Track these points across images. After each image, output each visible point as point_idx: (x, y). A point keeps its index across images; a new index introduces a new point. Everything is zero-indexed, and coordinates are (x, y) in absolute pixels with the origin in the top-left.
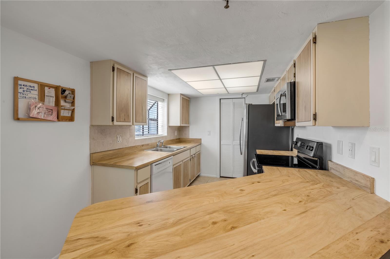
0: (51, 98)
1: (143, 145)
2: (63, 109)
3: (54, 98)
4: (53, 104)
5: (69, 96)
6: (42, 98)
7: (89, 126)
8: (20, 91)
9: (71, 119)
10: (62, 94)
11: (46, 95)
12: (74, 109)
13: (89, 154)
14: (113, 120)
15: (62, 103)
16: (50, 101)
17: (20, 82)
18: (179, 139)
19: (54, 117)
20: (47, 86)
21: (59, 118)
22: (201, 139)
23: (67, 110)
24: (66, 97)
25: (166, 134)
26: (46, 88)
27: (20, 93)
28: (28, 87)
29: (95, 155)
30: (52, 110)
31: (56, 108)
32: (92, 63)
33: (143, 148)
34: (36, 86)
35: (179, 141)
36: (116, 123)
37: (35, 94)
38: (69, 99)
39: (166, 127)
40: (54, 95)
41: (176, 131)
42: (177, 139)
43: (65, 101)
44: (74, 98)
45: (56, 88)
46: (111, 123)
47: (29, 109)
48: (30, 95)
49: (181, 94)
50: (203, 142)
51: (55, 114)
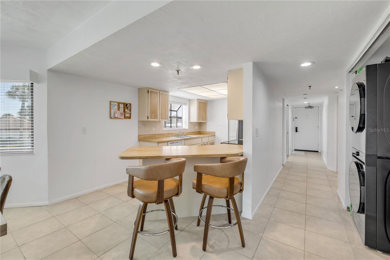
0: (122, 108)
1: (169, 134)
2: (126, 113)
3: (123, 109)
4: (123, 111)
5: (129, 107)
6: (119, 109)
7: (138, 121)
8: (112, 106)
9: (130, 118)
10: (126, 106)
11: (120, 107)
12: (131, 113)
13: (138, 135)
14: (148, 118)
15: (126, 110)
16: (122, 110)
17: (112, 103)
18: (200, 132)
19: (123, 117)
20: (121, 103)
21: (125, 117)
22: (215, 132)
23: (128, 113)
24: (127, 108)
25: (187, 128)
26: (120, 104)
27: (112, 107)
28: (114, 105)
29: (140, 136)
30: (122, 114)
31: (124, 113)
32: (139, 89)
33: (169, 135)
34: (117, 104)
35: (200, 133)
36: (149, 120)
37: (116, 107)
38: (129, 108)
39: (188, 123)
40: (123, 107)
41: (197, 126)
42: (197, 132)
43: (127, 109)
44: (131, 108)
45: (124, 104)
46: (147, 120)
47: (115, 114)
48: (115, 108)
49: (198, 99)
50: (216, 134)
51: (123, 115)
